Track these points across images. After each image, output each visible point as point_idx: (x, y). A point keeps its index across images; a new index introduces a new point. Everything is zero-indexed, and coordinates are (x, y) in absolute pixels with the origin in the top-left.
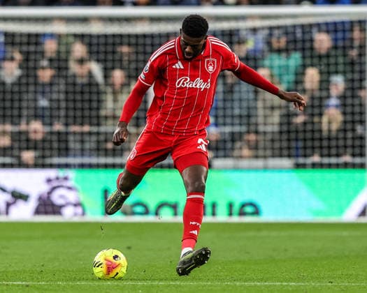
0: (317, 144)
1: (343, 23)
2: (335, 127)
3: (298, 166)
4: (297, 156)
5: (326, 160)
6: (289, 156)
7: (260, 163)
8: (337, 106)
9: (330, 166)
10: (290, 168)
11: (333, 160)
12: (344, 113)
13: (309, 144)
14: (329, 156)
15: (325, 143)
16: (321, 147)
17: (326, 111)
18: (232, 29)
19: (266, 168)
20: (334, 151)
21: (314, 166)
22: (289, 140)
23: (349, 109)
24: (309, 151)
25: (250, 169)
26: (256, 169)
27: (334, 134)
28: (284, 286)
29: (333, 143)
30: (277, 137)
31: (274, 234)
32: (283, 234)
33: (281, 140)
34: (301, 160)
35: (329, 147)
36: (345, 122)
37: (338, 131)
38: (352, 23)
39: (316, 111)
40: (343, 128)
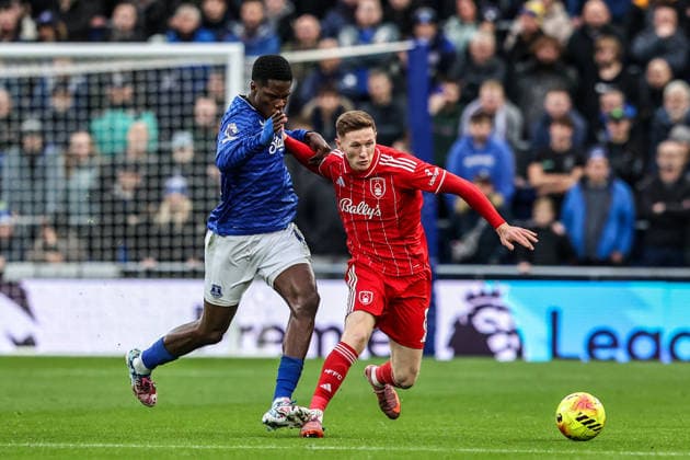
0: (154, 242)
1: (193, 69)
2: (180, 218)
3: (127, 275)
4: (126, 260)
5: (166, 267)
6: (114, 260)
7: (72, 269)
8: (183, 190)
9: (172, 275)
10: (114, 278)
11: (177, 267)
12: (194, 200)
13: (142, 243)
14: (171, 260)
15: (166, 242)
16: (160, 248)
17: (166, 197)
18: (33, 75)
19: (79, 277)
20: (178, 254)
21: (149, 274)
22: (114, 237)
23: (200, 193)
24: (142, 253)
25: (57, 277)
26: (67, 277)
27: (178, 229)
28: (108, 449)
29: (177, 242)
30: (96, 232)
31: (91, 372)
32: (104, 372)
33: (102, 237)
34: (131, 266)
35: (171, 248)
36: (195, 212)
37: (186, 224)
38: (205, 68)
39: (153, 195)
40: (191, 220)
